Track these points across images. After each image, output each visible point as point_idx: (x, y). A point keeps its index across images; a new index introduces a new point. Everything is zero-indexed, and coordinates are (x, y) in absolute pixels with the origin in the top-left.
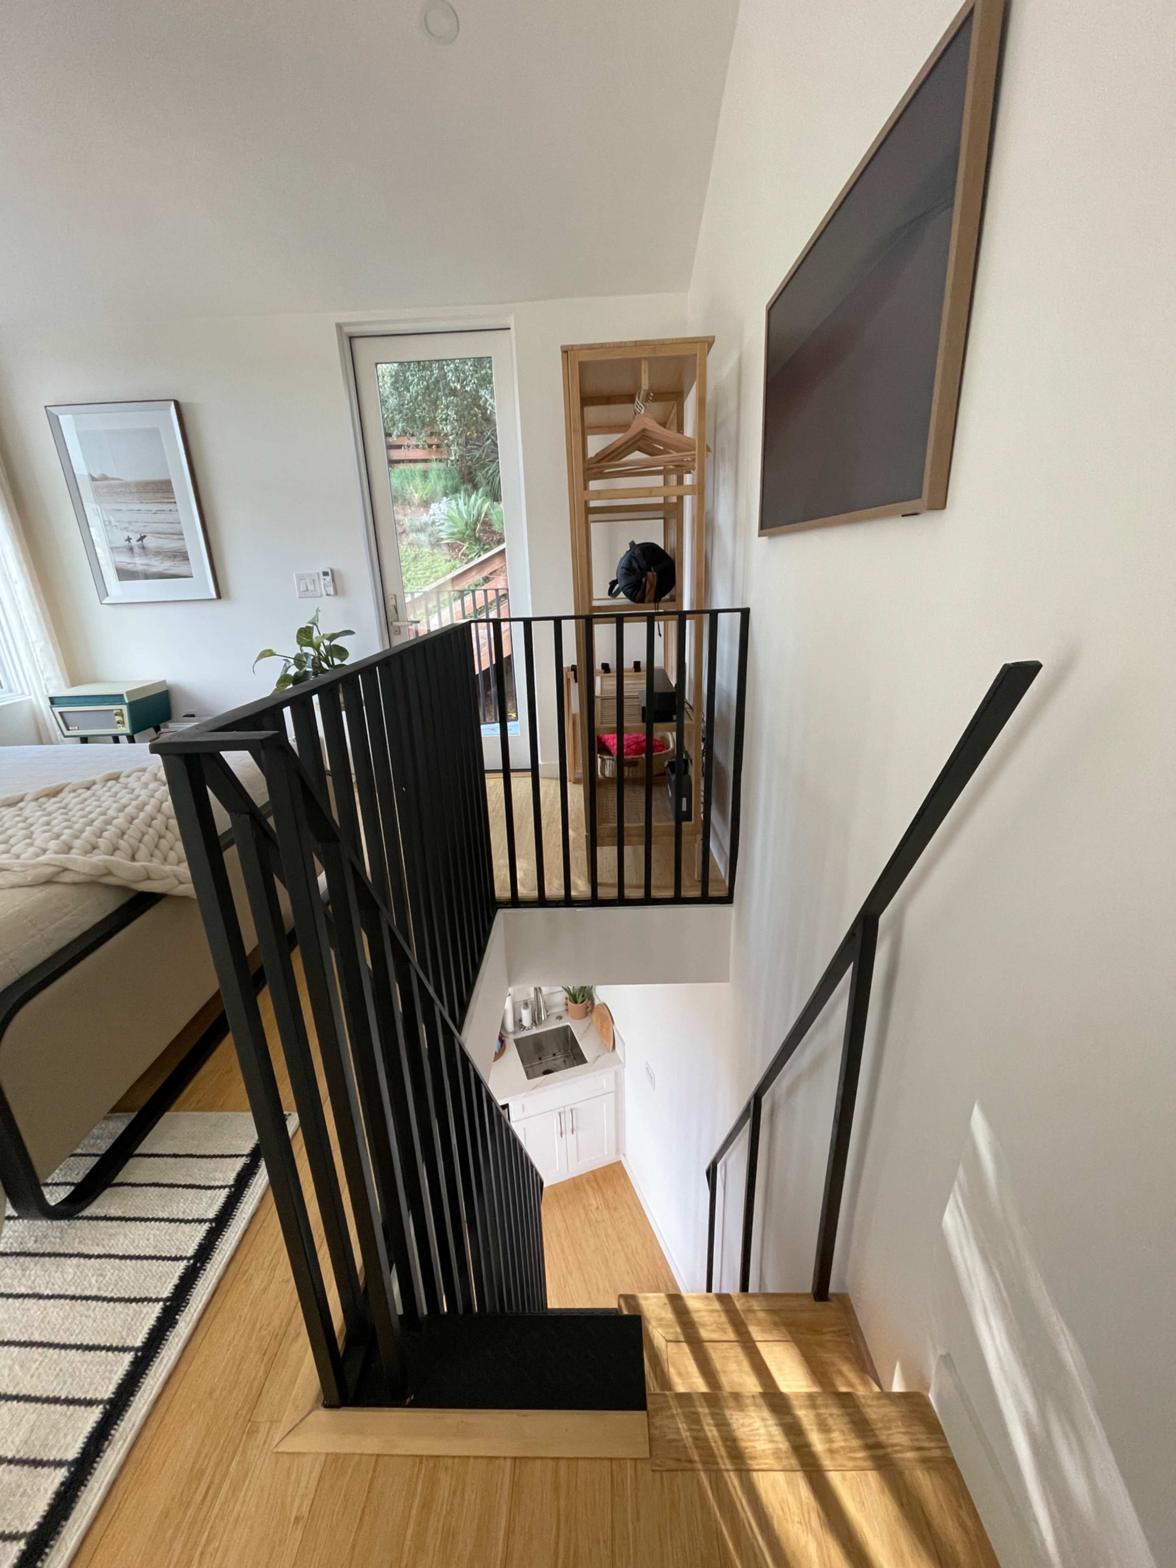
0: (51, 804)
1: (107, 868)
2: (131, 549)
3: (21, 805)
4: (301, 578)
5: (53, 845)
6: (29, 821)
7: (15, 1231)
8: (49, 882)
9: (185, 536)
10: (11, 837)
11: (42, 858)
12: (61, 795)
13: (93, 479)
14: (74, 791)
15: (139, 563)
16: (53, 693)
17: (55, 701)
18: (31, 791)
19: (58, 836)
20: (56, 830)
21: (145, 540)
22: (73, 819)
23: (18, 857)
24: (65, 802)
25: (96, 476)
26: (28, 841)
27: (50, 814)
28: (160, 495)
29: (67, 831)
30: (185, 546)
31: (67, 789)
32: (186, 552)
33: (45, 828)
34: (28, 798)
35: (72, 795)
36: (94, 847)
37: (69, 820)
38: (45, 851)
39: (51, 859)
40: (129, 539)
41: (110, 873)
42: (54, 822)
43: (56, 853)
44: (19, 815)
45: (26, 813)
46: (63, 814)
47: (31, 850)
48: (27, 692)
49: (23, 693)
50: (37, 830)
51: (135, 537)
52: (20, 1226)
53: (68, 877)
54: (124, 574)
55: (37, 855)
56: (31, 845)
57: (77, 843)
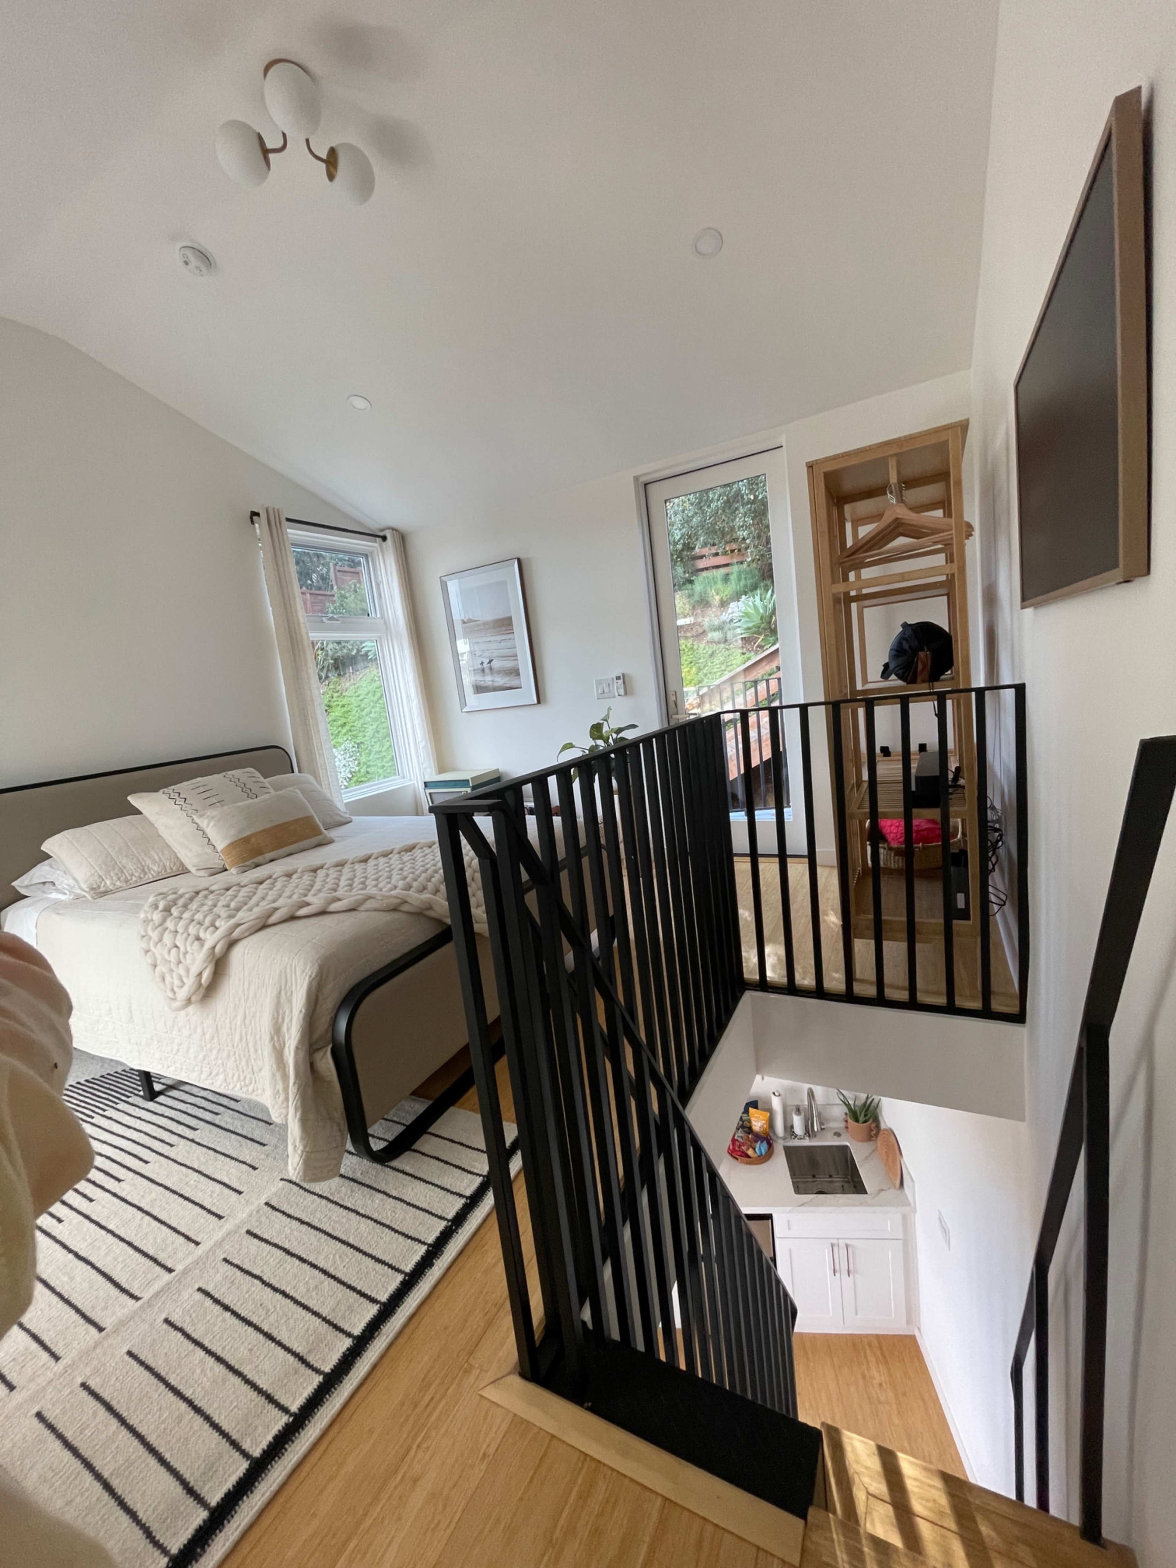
0: (406, 857)
1: (429, 904)
2: (483, 670)
3: (390, 856)
4: (599, 683)
5: (401, 884)
6: (392, 867)
7: (351, 1163)
8: (395, 909)
9: (519, 658)
10: (380, 877)
11: (393, 893)
12: (414, 851)
13: (464, 622)
14: (422, 848)
15: (488, 680)
16: (427, 780)
17: (428, 784)
18: (398, 846)
19: (404, 878)
20: (405, 874)
21: (492, 663)
22: (417, 867)
23: (381, 890)
24: (415, 855)
25: (465, 620)
26: (388, 880)
27: (404, 863)
28: (503, 629)
29: (411, 875)
30: (518, 664)
31: (418, 846)
32: (518, 669)
33: (400, 872)
34: (395, 852)
35: (420, 851)
36: (425, 888)
37: (413, 868)
38: (396, 887)
39: (398, 893)
40: (482, 663)
41: (430, 908)
42: (406, 869)
43: (402, 890)
44: (387, 863)
45: (392, 862)
46: (411, 863)
47: (389, 886)
48: (413, 779)
49: (411, 779)
50: (395, 873)
51: (486, 661)
52: (355, 1159)
53: (406, 908)
54: (479, 689)
55: (391, 890)
56: (389, 883)
57: (415, 884)
